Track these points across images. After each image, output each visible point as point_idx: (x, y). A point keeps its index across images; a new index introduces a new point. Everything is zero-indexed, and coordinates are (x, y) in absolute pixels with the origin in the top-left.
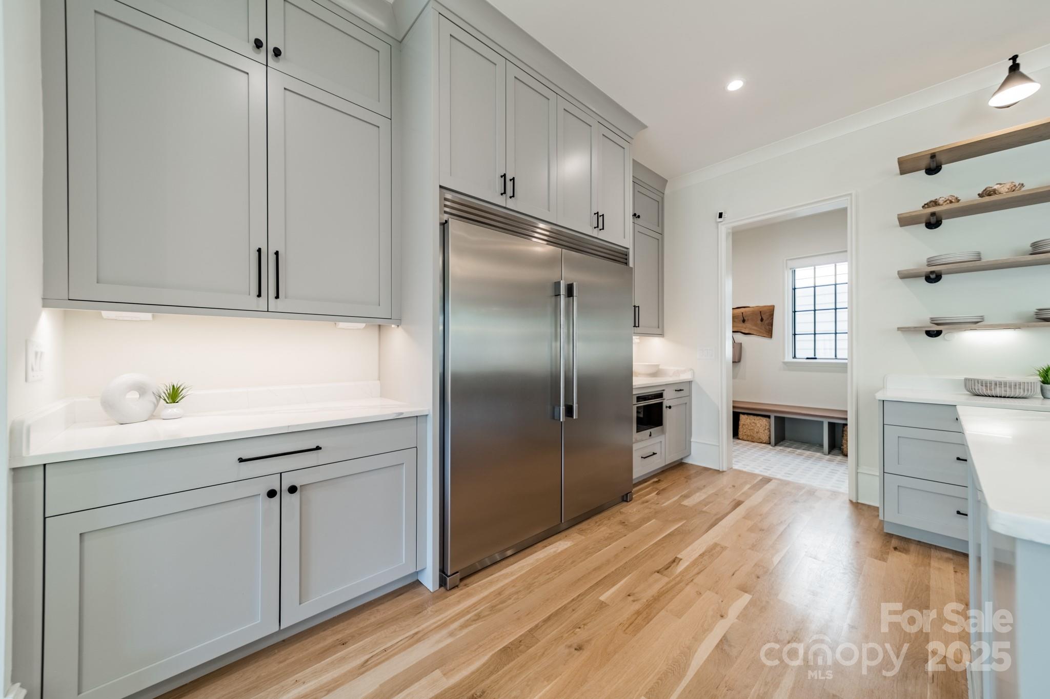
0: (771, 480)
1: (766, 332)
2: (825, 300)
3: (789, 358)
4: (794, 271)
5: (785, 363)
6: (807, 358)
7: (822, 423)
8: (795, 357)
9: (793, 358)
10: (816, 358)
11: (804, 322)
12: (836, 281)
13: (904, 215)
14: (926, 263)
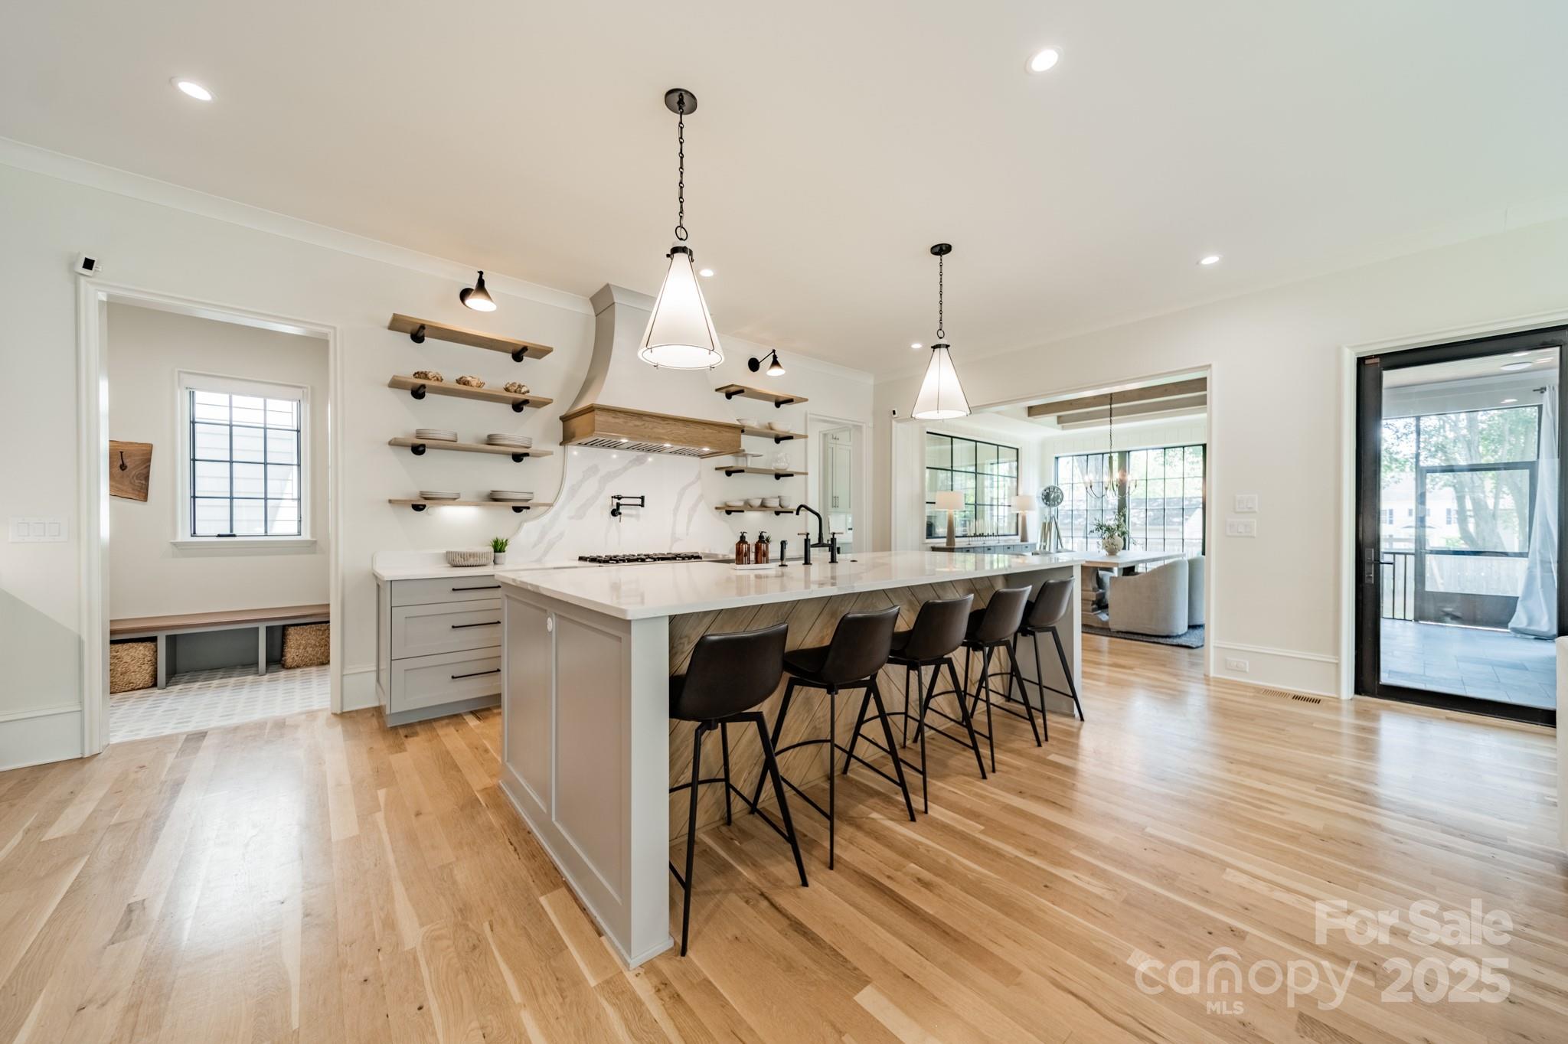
0: (206, 733)
1: (133, 489)
2: (248, 446)
3: (184, 536)
4: (193, 392)
5: (175, 544)
6: (219, 536)
7: (257, 629)
8: (194, 534)
9: (192, 536)
10: (234, 536)
11: (210, 480)
12: (265, 424)
13: (399, 379)
14: (415, 435)
